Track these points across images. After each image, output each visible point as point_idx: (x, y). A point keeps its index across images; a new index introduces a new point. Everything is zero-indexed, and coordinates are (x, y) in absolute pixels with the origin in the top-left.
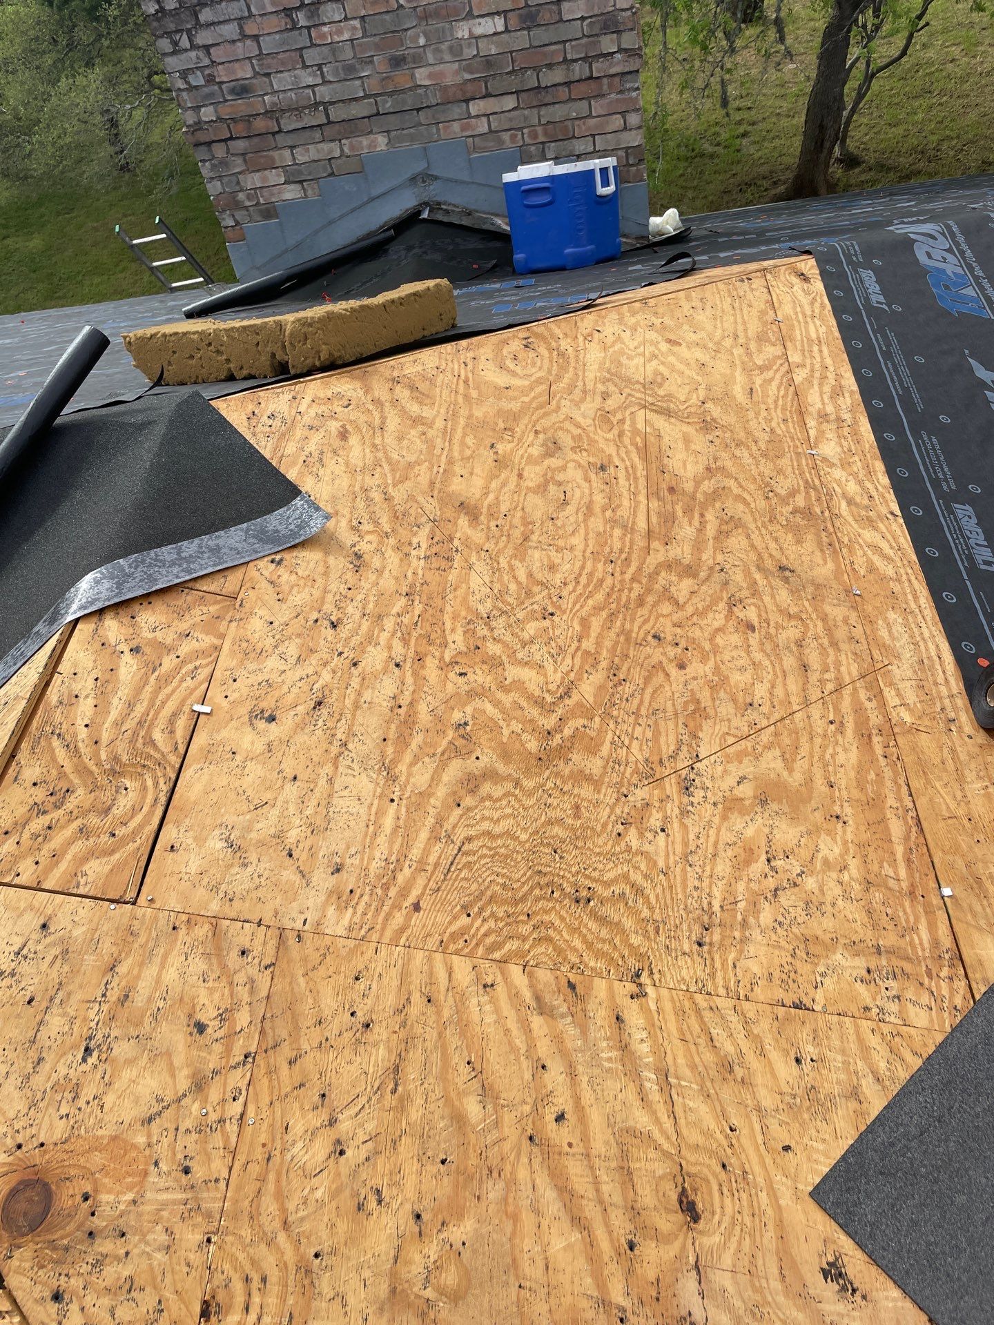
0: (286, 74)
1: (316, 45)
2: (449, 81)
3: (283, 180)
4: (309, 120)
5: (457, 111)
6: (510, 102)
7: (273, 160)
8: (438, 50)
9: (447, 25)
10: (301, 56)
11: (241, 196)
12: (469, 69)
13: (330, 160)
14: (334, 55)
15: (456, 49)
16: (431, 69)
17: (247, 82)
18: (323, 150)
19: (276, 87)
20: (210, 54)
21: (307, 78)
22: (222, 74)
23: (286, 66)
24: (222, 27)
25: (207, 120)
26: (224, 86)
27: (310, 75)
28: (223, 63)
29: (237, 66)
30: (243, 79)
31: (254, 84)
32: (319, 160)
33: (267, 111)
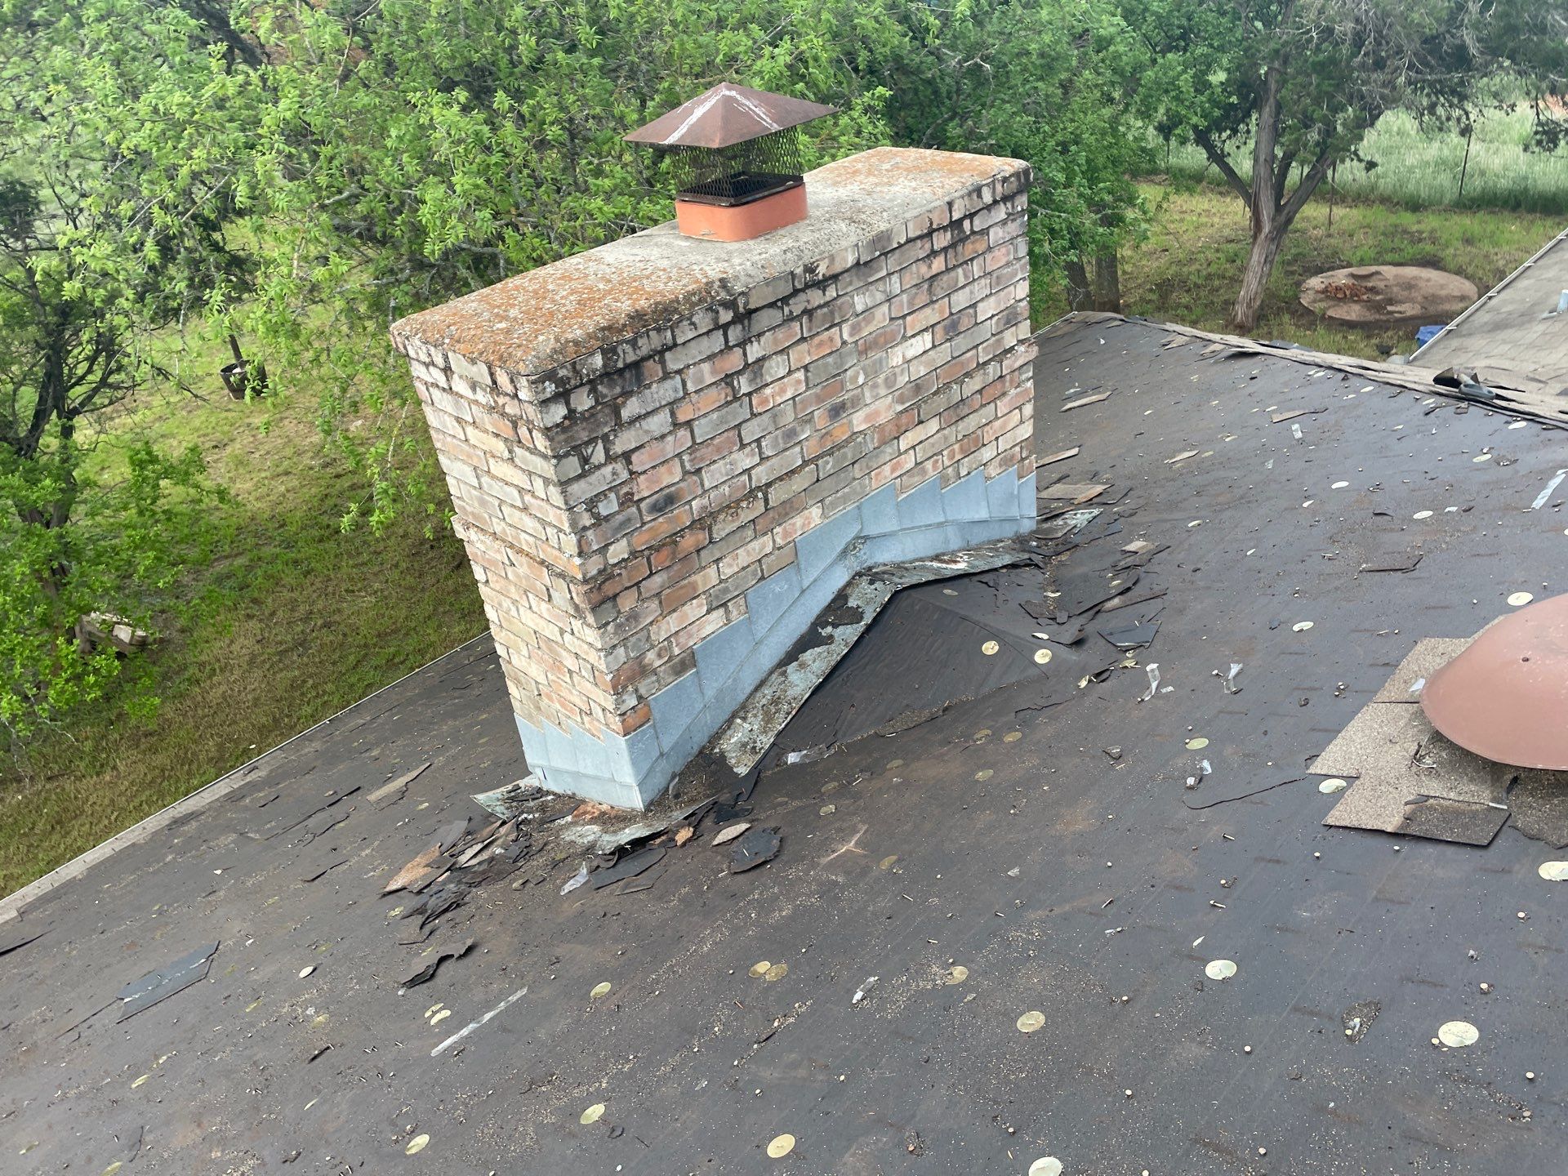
0: (722, 462)
1: (757, 415)
3: (706, 609)
4: (745, 516)
7: (695, 587)
10: (739, 434)
11: (650, 656)
13: (759, 561)
14: (775, 421)
17: (673, 489)
18: (754, 549)
19: (707, 485)
20: (631, 463)
21: (745, 460)
22: (644, 488)
23: (722, 454)
24: (649, 420)
25: (616, 561)
26: (643, 505)
27: (747, 455)
28: (645, 472)
29: (662, 469)
30: (668, 487)
31: (682, 489)
32: (748, 566)
33: (694, 522)
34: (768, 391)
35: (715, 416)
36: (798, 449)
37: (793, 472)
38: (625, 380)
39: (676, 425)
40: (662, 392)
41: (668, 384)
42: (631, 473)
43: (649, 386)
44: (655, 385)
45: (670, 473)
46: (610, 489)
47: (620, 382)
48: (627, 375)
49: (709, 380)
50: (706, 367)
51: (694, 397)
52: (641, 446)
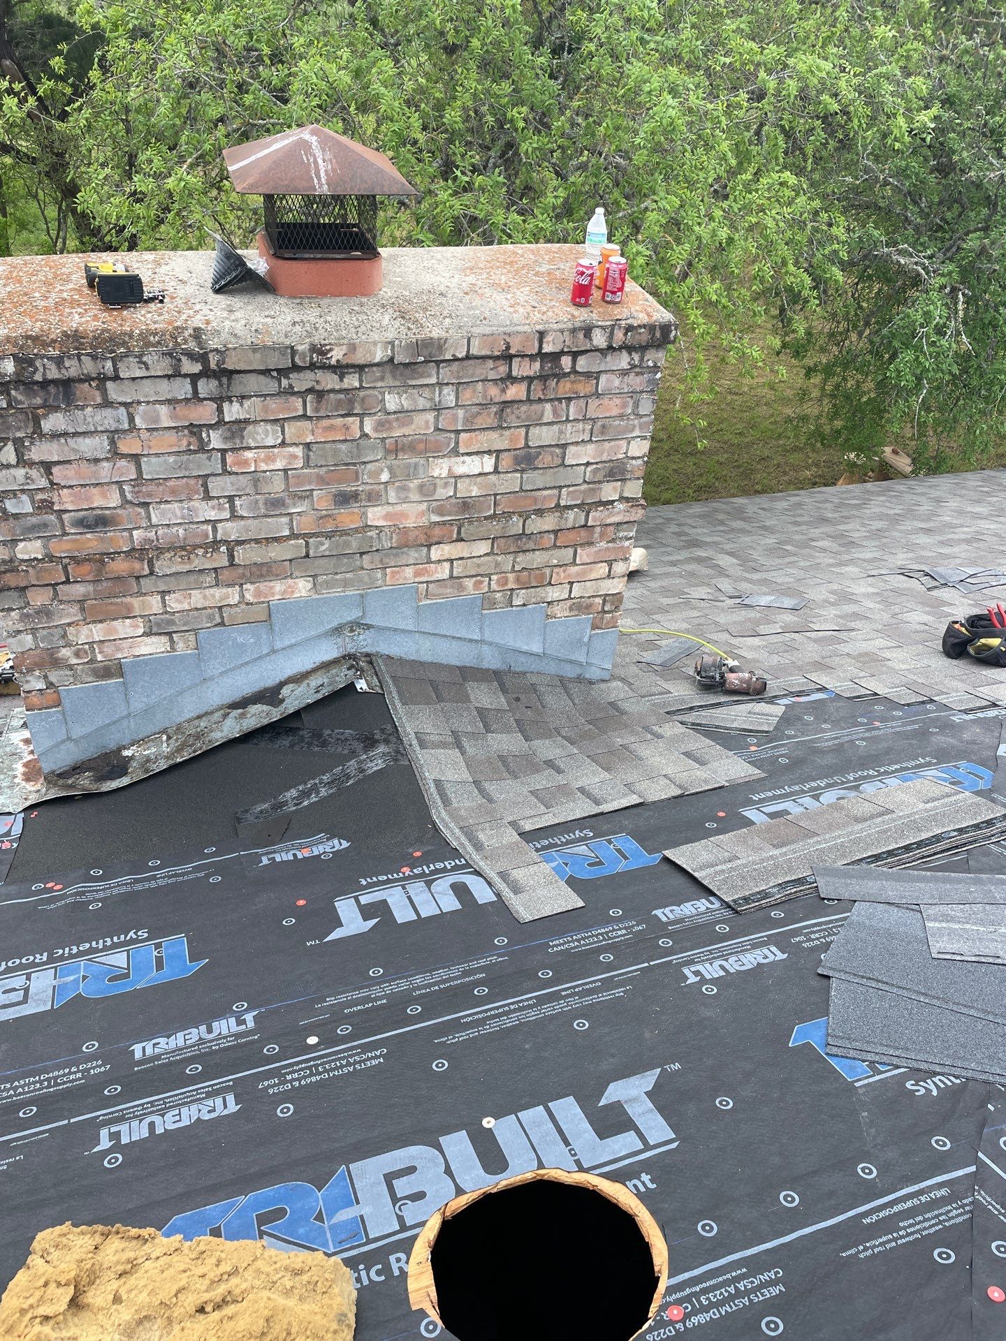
0: (176, 505)
1: (230, 473)
2: (410, 523)
3: (141, 631)
4: (198, 562)
5: (413, 555)
6: (483, 547)
7: (129, 608)
8: (404, 489)
9: (422, 461)
10: (205, 485)
11: (65, 652)
12: (440, 511)
13: (220, 608)
14: (255, 486)
15: (427, 490)
16: (390, 508)
17: (107, 512)
18: (213, 596)
19: (154, 520)
20: (51, 474)
21: (208, 511)
22: (66, 500)
23: (177, 496)
24: (80, 440)
25: (26, 557)
26: (65, 516)
27: (213, 508)
28: (71, 487)
29: (95, 491)
30: (102, 509)
31: (119, 515)
32: (205, 608)
33: (133, 549)
34: (249, 455)
35: (171, 459)
36: (285, 520)
37: (276, 539)
38: (48, 393)
39: (115, 454)
40: (97, 418)
41: (108, 412)
42: (52, 483)
43: (83, 408)
44: (90, 409)
45: (105, 497)
46: (23, 491)
47: (42, 393)
48: (52, 389)
49: (166, 422)
50: (163, 410)
51: (145, 435)
52: (69, 462)
